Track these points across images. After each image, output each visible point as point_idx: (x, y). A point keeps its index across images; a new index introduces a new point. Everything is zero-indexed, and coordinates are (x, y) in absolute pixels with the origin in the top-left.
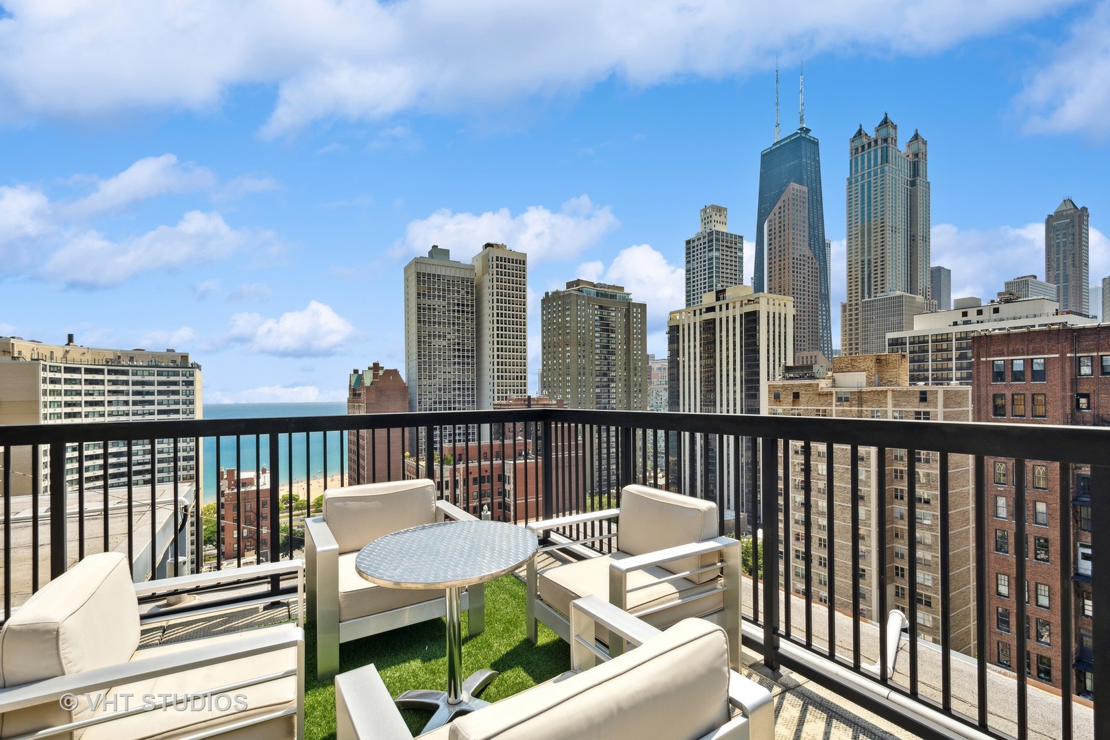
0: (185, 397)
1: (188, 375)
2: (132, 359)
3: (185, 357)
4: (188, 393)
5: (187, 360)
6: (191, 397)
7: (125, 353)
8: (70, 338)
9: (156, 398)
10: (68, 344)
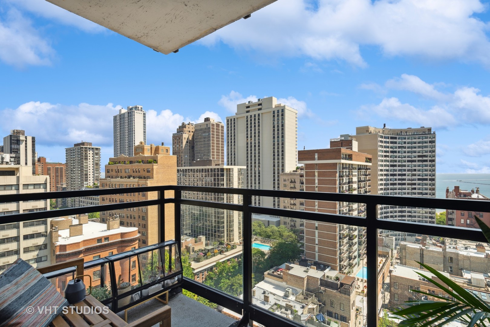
0: (430, 149)
1: (432, 137)
2: (406, 132)
3: (430, 130)
4: (432, 147)
5: (431, 131)
6: (433, 149)
7: (404, 130)
8: (385, 125)
9: (417, 150)
10: (384, 128)
